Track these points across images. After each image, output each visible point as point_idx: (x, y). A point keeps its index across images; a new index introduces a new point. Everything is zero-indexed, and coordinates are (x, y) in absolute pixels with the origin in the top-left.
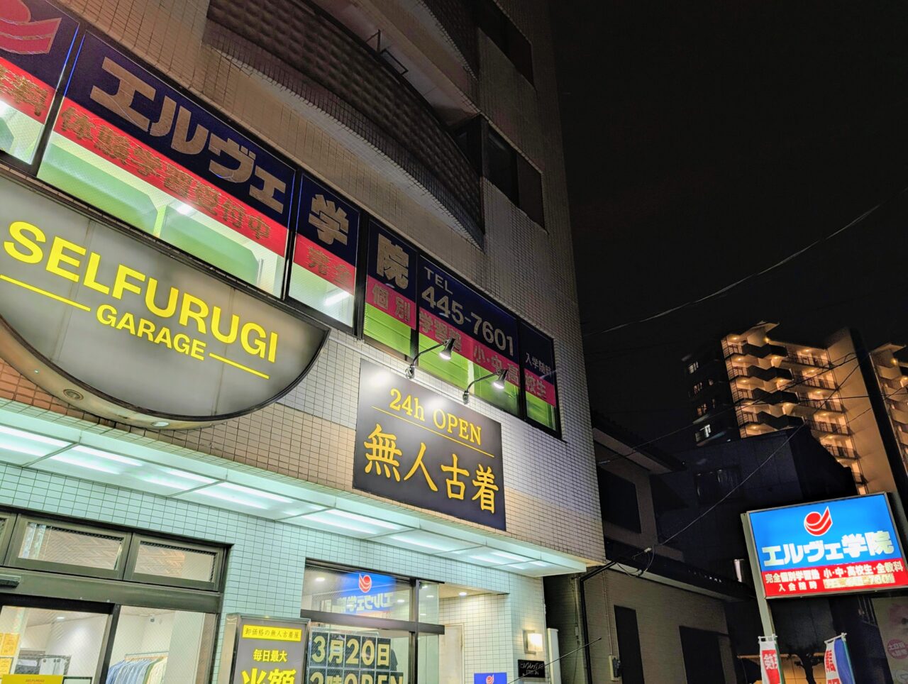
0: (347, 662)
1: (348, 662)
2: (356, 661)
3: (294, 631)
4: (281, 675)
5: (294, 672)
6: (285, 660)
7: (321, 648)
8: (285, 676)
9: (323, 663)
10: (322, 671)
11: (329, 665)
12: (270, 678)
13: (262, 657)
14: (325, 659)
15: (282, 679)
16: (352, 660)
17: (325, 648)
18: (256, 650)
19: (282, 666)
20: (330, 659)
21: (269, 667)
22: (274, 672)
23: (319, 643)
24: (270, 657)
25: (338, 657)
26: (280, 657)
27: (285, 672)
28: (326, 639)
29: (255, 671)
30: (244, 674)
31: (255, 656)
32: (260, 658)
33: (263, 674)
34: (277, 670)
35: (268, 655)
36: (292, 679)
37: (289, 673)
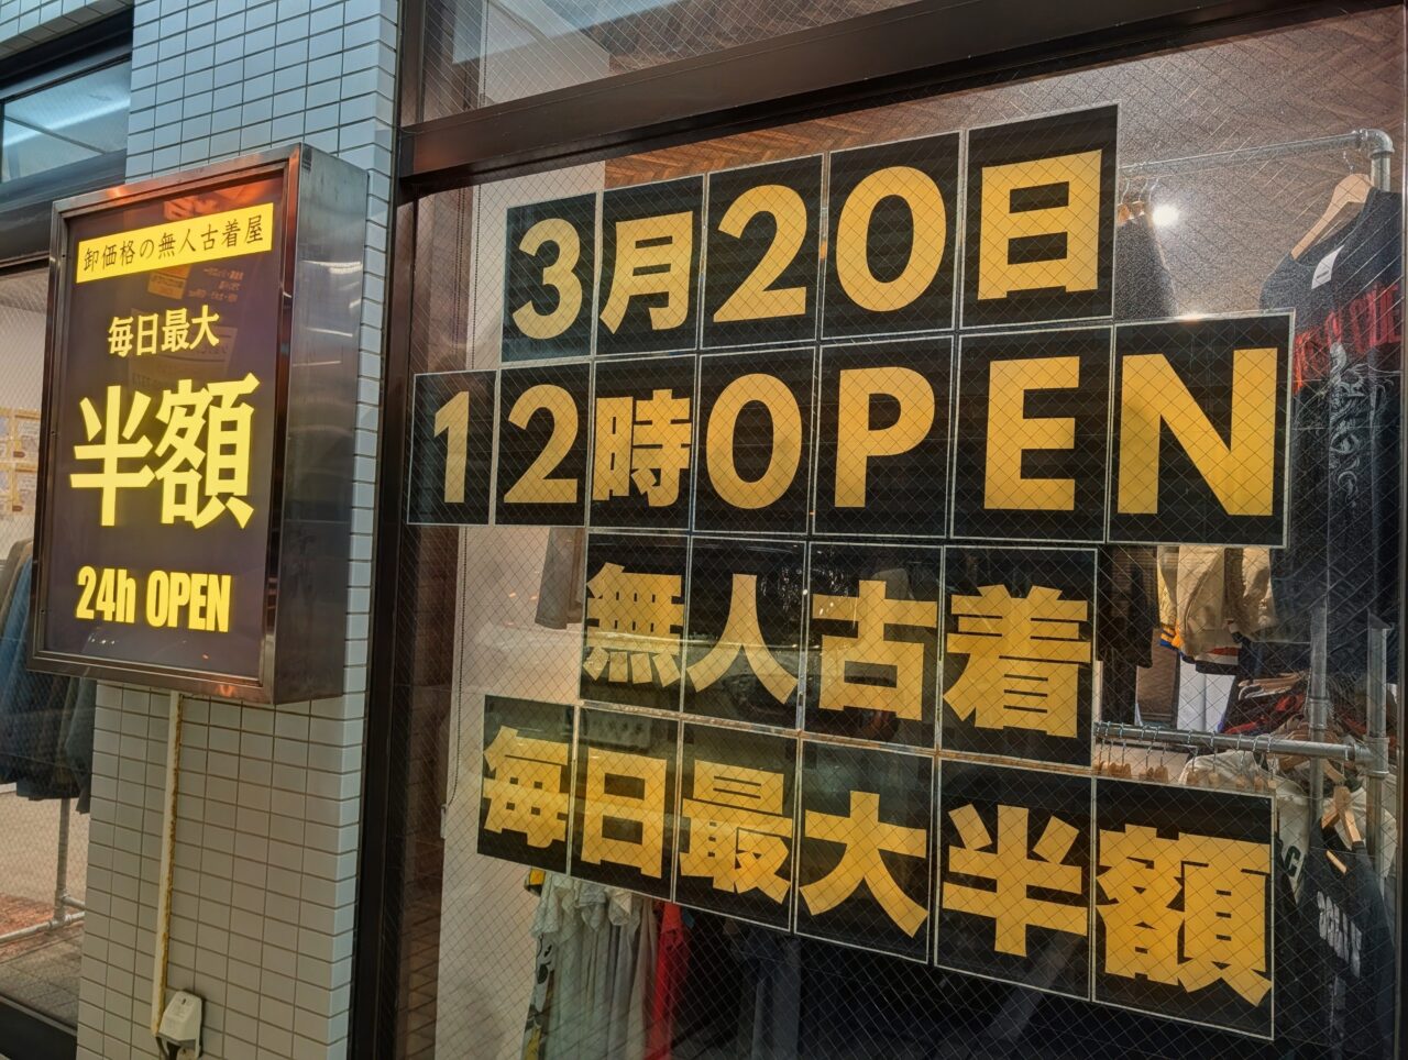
0: (718, 317)
1: (725, 314)
2: (792, 302)
3: (242, 216)
4: (202, 399)
5: (250, 383)
6: (214, 341)
7: (560, 275)
8: (217, 401)
9: (574, 339)
10: (571, 380)
11: (608, 341)
12: (162, 415)
13: (134, 342)
14: (583, 320)
15: (206, 416)
16: (755, 299)
17: (583, 269)
18: (116, 321)
19: (203, 367)
20: (613, 316)
21: (157, 374)
22: (175, 390)
23: (550, 252)
24: (161, 340)
25: (661, 299)
26: (194, 331)
27: (215, 388)
28: (584, 229)
29: (114, 393)
30: (86, 406)
31: (112, 340)
32: (128, 347)
33: (141, 402)
34: (185, 385)
35: (154, 332)
36: (245, 414)
37: (230, 390)
